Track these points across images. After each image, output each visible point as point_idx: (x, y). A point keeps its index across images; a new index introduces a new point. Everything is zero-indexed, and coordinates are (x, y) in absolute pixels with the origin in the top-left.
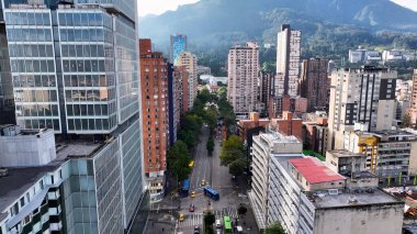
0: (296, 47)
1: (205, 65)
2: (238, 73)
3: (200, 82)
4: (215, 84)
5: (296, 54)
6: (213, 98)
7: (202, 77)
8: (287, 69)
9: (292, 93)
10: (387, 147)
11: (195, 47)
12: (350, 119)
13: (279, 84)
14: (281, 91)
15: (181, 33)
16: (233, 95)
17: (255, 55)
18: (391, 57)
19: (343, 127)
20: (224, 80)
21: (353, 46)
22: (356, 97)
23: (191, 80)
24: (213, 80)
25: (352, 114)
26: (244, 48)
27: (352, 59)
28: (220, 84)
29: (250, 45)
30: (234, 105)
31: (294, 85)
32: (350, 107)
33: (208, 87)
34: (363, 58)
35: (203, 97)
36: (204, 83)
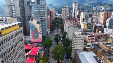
0: (77, 7)
1: (57, 11)
2: (64, 13)
3: (56, 15)
4: (59, 15)
5: (77, 8)
6: (58, 19)
7: (56, 14)
8: (75, 12)
9: (76, 17)
10: (89, 26)
11: (54, 6)
12: (83, 21)
13: (73, 15)
14: (73, 17)
15: (51, 3)
16: (63, 18)
17: (68, 9)
18: (104, 9)
19: (82, 23)
20: (61, 15)
21: (95, 6)
22: (85, 17)
23: (54, 14)
24: (58, 15)
25: (84, 20)
26: (66, 7)
27: (94, 9)
28: (60, 16)
29: (67, 7)
30: (63, 20)
31: (76, 16)
32: (83, 19)
33: (58, 16)
34: (97, 9)
35: (56, 18)
36: (57, 15)
